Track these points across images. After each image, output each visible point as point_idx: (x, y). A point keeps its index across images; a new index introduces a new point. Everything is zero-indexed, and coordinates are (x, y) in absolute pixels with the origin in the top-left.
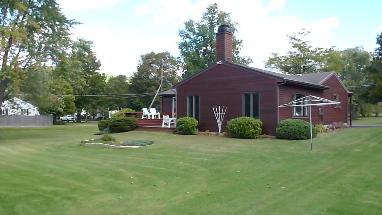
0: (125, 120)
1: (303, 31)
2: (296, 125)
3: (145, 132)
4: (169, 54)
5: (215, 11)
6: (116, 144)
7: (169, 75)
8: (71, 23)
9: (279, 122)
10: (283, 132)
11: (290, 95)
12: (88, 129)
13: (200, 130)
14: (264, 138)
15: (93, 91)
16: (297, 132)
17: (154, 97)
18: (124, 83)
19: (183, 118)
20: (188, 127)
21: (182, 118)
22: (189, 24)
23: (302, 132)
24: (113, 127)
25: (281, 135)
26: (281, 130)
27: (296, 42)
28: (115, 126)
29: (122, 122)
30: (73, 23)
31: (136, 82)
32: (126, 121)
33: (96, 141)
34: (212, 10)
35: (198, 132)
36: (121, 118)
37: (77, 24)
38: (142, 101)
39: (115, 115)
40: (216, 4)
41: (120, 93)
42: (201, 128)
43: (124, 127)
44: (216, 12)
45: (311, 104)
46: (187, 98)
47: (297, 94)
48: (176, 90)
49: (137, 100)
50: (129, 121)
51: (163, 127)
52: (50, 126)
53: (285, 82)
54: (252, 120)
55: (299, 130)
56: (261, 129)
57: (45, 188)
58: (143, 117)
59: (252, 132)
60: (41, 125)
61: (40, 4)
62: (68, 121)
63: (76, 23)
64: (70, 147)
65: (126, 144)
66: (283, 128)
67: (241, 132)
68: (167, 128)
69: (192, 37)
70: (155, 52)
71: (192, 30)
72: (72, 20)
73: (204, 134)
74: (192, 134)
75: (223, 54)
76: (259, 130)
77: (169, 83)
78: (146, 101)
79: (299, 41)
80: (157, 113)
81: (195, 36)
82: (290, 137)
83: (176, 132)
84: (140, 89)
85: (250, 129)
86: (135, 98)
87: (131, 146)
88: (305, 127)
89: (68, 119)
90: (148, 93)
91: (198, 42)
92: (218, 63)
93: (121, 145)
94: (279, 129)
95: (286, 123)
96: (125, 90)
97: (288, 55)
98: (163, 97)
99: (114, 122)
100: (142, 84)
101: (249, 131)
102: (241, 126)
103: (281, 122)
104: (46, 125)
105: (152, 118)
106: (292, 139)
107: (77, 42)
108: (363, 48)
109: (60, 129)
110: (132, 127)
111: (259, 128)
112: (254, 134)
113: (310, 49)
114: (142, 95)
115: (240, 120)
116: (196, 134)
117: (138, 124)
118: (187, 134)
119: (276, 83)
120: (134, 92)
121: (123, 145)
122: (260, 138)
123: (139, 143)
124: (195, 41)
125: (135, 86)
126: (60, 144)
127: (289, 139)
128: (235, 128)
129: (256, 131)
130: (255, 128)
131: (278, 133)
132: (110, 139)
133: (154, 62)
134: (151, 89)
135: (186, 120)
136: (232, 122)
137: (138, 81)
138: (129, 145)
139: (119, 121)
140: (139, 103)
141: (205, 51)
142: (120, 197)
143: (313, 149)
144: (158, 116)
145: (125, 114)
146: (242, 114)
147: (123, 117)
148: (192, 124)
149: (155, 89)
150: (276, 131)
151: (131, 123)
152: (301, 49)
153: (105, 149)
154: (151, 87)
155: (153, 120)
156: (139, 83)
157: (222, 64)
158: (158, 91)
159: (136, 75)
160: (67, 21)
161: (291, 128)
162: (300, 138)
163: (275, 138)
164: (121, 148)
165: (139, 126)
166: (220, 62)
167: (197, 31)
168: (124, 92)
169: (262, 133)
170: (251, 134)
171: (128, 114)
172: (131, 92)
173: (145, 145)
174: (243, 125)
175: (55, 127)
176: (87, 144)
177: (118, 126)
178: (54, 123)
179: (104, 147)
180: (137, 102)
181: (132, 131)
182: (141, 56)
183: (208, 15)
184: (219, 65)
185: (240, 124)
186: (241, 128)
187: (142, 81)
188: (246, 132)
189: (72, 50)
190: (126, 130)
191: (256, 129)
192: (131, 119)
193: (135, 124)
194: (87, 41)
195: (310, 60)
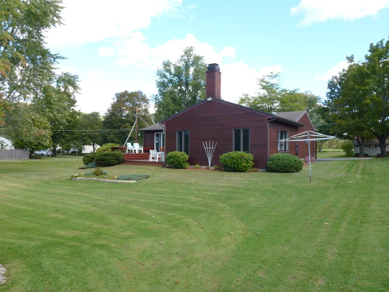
0: (112, 155)
1: (271, 74)
2: (287, 159)
3: (133, 166)
4: (141, 93)
5: (190, 54)
6: (110, 178)
7: (141, 113)
8: (56, 57)
9: (269, 156)
10: (275, 166)
11: (276, 131)
12: (65, 163)
13: (190, 164)
14: (255, 171)
15: (69, 127)
16: (288, 165)
17: (129, 133)
18: (97, 120)
19: (174, 152)
20: (179, 161)
21: (172, 153)
22: (167, 65)
23: (293, 166)
24: (100, 161)
25: (272, 168)
26: (272, 163)
27: (264, 84)
28: (101, 160)
29: (109, 156)
30: (57, 58)
31: (110, 118)
32: (114, 155)
33: (87, 175)
34: (188, 52)
35: (188, 166)
36: (107, 153)
37: (62, 59)
38: (116, 136)
39: (101, 150)
40: (192, 47)
41: (94, 129)
42: (191, 162)
43: (111, 161)
44: (192, 55)
45: (310, 139)
46: (175, 133)
47: (281, 130)
48: (165, 125)
49: (112, 136)
50: (116, 155)
51: (151, 161)
52: (27, 160)
53: (275, 118)
54: (245, 155)
55: (290, 164)
56: (253, 163)
57: (62, 233)
58: (127, 152)
59: (245, 166)
60: (17, 159)
61: (22, 36)
62: (42, 155)
63: (60, 58)
64: (60, 181)
65: (122, 178)
66: (274, 161)
67: (234, 165)
68: (155, 162)
69: (169, 77)
70: (128, 91)
71: (169, 71)
72: (56, 55)
73: (195, 168)
74: (182, 168)
75: (214, 91)
76: (252, 164)
77: (143, 120)
78: (120, 137)
79: (267, 83)
80: (141, 148)
81: (171, 76)
82: (281, 170)
83: (165, 167)
84: (115, 125)
85: (244, 163)
86: (109, 134)
87: (127, 180)
88: (295, 161)
89: (42, 153)
90: (122, 129)
91: (174, 82)
92: (208, 99)
93: (115, 179)
94: (271, 162)
95: (277, 158)
96: (99, 126)
97: (257, 96)
98: (145, 133)
99: (101, 157)
100: (116, 120)
101: (243, 164)
102: (235, 160)
103: (272, 156)
104: (22, 159)
105: (136, 153)
106: (283, 172)
107: (62, 76)
108: (311, 92)
109: (38, 163)
110: (119, 161)
111: (251, 162)
112: (247, 167)
113: (277, 91)
114: (117, 131)
115: (234, 154)
116: (187, 168)
117: (124, 159)
118: (178, 168)
119: (267, 120)
120: (108, 128)
121: (118, 179)
122: (251, 171)
123: (135, 178)
124: (171, 81)
125: (110, 122)
126: (47, 178)
127: (280, 172)
128: (228, 162)
129: (249, 164)
130: (247, 162)
131: (269, 167)
132: (102, 174)
133: (127, 101)
134: (125, 125)
135: (177, 154)
136: (225, 156)
137: (112, 118)
138: (125, 180)
139: (106, 155)
140: (113, 138)
141: (180, 90)
142: (162, 242)
143: (311, 182)
144: (142, 150)
145: (110, 148)
146: (232, 149)
147: (109, 152)
148: (184, 158)
149: (129, 125)
150: (267, 164)
151: (118, 157)
152: (269, 91)
153: (100, 184)
154: (125, 124)
155: (137, 154)
156: (113, 119)
157: (212, 101)
158: (133, 127)
159: (110, 112)
160: (51, 55)
161: (282, 161)
162: (290, 171)
163: (265, 171)
164: (117, 183)
165: (126, 160)
166: (210, 98)
167: (173, 71)
168: (98, 128)
169: (253, 167)
170: (243, 168)
171: (113, 149)
172: (106, 128)
173: (142, 179)
174: (237, 159)
175: (33, 161)
176: (79, 179)
177: (105, 160)
178: (31, 157)
179: (98, 182)
180: (111, 138)
181: (118, 165)
182: (116, 94)
183: (185, 57)
184: (209, 102)
185: (233, 158)
186: (234, 162)
187: (116, 118)
188: (240, 165)
189: (57, 85)
190: (113, 164)
191: (249, 163)
192: (118, 153)
193: (121, 159)
194: (72, 75)
195: (276, 101)
